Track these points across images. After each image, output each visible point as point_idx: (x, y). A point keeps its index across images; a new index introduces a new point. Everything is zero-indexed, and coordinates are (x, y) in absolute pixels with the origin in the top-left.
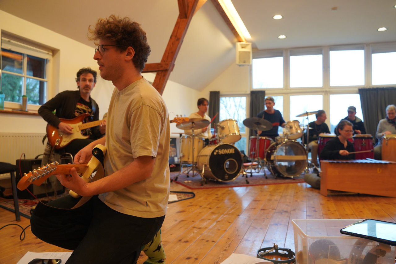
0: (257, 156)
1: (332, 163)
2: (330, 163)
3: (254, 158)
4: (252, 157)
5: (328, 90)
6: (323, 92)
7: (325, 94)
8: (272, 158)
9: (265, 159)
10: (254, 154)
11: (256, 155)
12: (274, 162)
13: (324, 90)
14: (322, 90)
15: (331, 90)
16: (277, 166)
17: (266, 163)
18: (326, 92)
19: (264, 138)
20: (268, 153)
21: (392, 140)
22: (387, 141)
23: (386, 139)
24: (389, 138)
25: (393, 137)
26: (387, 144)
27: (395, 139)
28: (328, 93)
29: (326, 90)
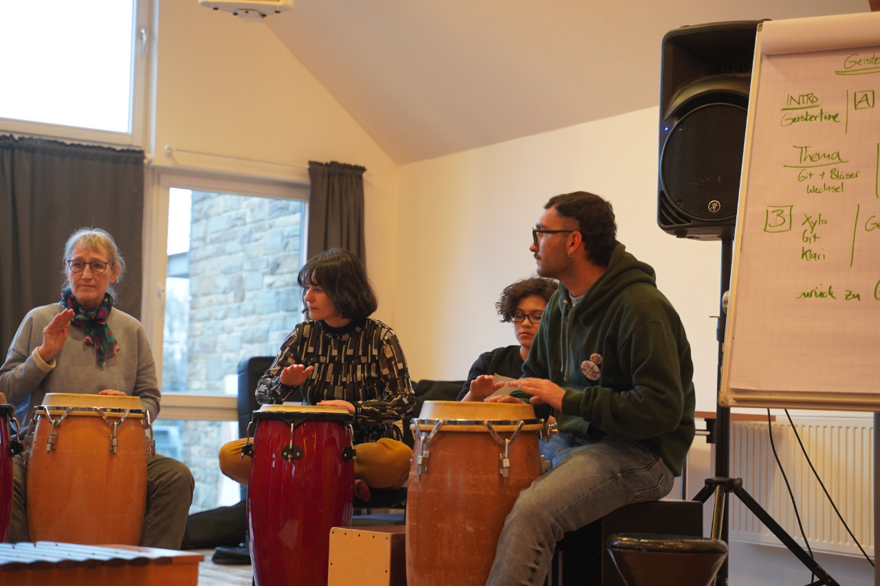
21: (81, 422)
22: (57, 426)
23: (53, 416)
24: (66, 414)
25: (90, 409)
26: (53, 445)
27: (98, 417)
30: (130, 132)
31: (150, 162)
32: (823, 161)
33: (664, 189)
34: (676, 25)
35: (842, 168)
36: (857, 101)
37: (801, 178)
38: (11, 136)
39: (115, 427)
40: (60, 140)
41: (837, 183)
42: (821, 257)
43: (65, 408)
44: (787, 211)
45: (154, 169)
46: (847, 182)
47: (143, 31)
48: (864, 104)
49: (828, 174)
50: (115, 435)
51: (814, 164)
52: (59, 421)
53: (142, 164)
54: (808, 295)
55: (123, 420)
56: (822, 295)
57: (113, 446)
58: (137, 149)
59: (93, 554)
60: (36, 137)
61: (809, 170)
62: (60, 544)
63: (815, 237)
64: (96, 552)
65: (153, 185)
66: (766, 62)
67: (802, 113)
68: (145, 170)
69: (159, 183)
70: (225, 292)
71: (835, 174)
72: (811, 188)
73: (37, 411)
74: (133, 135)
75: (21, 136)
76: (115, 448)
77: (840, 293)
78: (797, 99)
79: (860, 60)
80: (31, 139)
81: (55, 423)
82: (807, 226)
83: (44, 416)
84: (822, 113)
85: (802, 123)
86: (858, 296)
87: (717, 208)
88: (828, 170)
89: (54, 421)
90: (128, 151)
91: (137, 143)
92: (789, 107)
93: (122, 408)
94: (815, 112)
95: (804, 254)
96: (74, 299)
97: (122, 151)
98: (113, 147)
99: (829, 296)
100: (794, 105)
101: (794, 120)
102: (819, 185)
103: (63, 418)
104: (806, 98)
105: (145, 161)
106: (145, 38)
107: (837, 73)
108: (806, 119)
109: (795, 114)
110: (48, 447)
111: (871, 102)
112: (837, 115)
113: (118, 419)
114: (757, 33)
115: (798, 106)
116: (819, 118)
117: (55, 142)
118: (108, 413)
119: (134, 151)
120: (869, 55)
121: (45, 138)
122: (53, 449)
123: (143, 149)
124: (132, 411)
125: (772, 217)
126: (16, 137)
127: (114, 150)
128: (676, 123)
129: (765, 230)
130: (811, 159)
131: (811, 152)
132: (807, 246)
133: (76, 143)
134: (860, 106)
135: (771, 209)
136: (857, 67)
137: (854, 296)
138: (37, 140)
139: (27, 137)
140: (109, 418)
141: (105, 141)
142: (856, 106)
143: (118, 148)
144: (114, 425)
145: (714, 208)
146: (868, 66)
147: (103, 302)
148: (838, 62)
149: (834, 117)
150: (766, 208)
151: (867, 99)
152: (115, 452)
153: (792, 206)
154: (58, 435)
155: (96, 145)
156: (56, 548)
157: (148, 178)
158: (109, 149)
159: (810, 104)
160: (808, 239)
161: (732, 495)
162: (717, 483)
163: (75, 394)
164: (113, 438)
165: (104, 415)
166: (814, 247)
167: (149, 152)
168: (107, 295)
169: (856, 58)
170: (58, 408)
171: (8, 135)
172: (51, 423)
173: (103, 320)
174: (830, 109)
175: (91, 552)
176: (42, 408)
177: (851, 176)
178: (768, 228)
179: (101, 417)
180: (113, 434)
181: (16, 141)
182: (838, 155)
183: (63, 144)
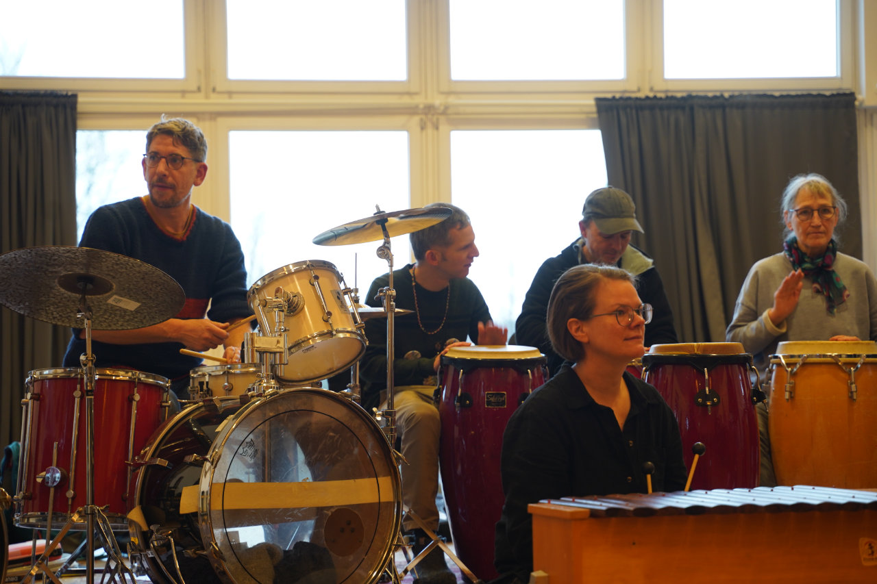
0: (79, 500)
1: (611, 512)
2: (594, 514)
3: (63, 508)
4: (43, 509)
5: (438, 101)
6: (411, 111)
7: (423, 128)
8: (188, 503)
9: (135, 515)
10: (63, 485)
11: (70, 493)
12: (202, 526)
13: (419, 101)
14: (406, 100)
15: (452, 100)
16: (219, 554)
17: (146, 537)
18: (429, 109)
19: (123, 375)
20: (153, 470)
21: (817, 369)
22: (793, 375)
23: (789, 365)
24: (801, 363)
25: (825, 356)
26: (791, 393)
27: (834, 364)
28: (438, 119)
29: (430, 101)
30: (839, 75)
31: (862, 103)
38: (722, 96)
39: (853, 373)
40: (769, 93)
43: (799, 356)
45: (865, 110)
50: (853, 381)
52: (795, 370)
53: (853, 106)
55: (859, 366)
57: (852, 392)
58: (847, 92)
59: (854, 497)
60: (745, 93)
62: (816, 488)
64: (856, 496)
65: (866, 126)
68: (857, 113)
69: (872, 124)
73: (773, 360)
74: (842, 78)
75: (731, 94)
76: (855, 394)
80: (741, 95)
81: (791, 371)
83: (779, 365)
89: (789, 369)
90: (838, 95)
91: (847, 86)
93: (857, 353)
96: (797, 249)
97: (833, 95)
98: (822, 93)
103: (798, 366)
105: (857, 103)
110: (787, 395)
113: (855, 364)
117: (765, 96)
118: (843, 360)
119: (845, 95)
121: (754, 93)
122: (792, 397)
123: (853, 90)
124: (868, 356)
126: (726, 95)
127: (824, 96)
133: (785, 93)
138: (746, 96)
139: (736, 94)
140: (845, 364)
141: (814, 88)
143: (828, 93)
144: (851, 370)
147: (828, 248)
152: (855, 397)
154: (795, 383)
155: (805, 93)
156: (814, 491)
157: (861, 120)
158: (819, 95)
163: (808, 342)
164: (852, 384)
165: (840, 361)
167: (860, 93)
168: (832, 241)
170: (792, 356)
171: (718, 94)
172: (787, 371)
173: (829, 266)
175: (852, 495)
176: (777, 357)
179: (836, 364)
180: (850, 379)
181: (726, 99)
183: (772, 96)
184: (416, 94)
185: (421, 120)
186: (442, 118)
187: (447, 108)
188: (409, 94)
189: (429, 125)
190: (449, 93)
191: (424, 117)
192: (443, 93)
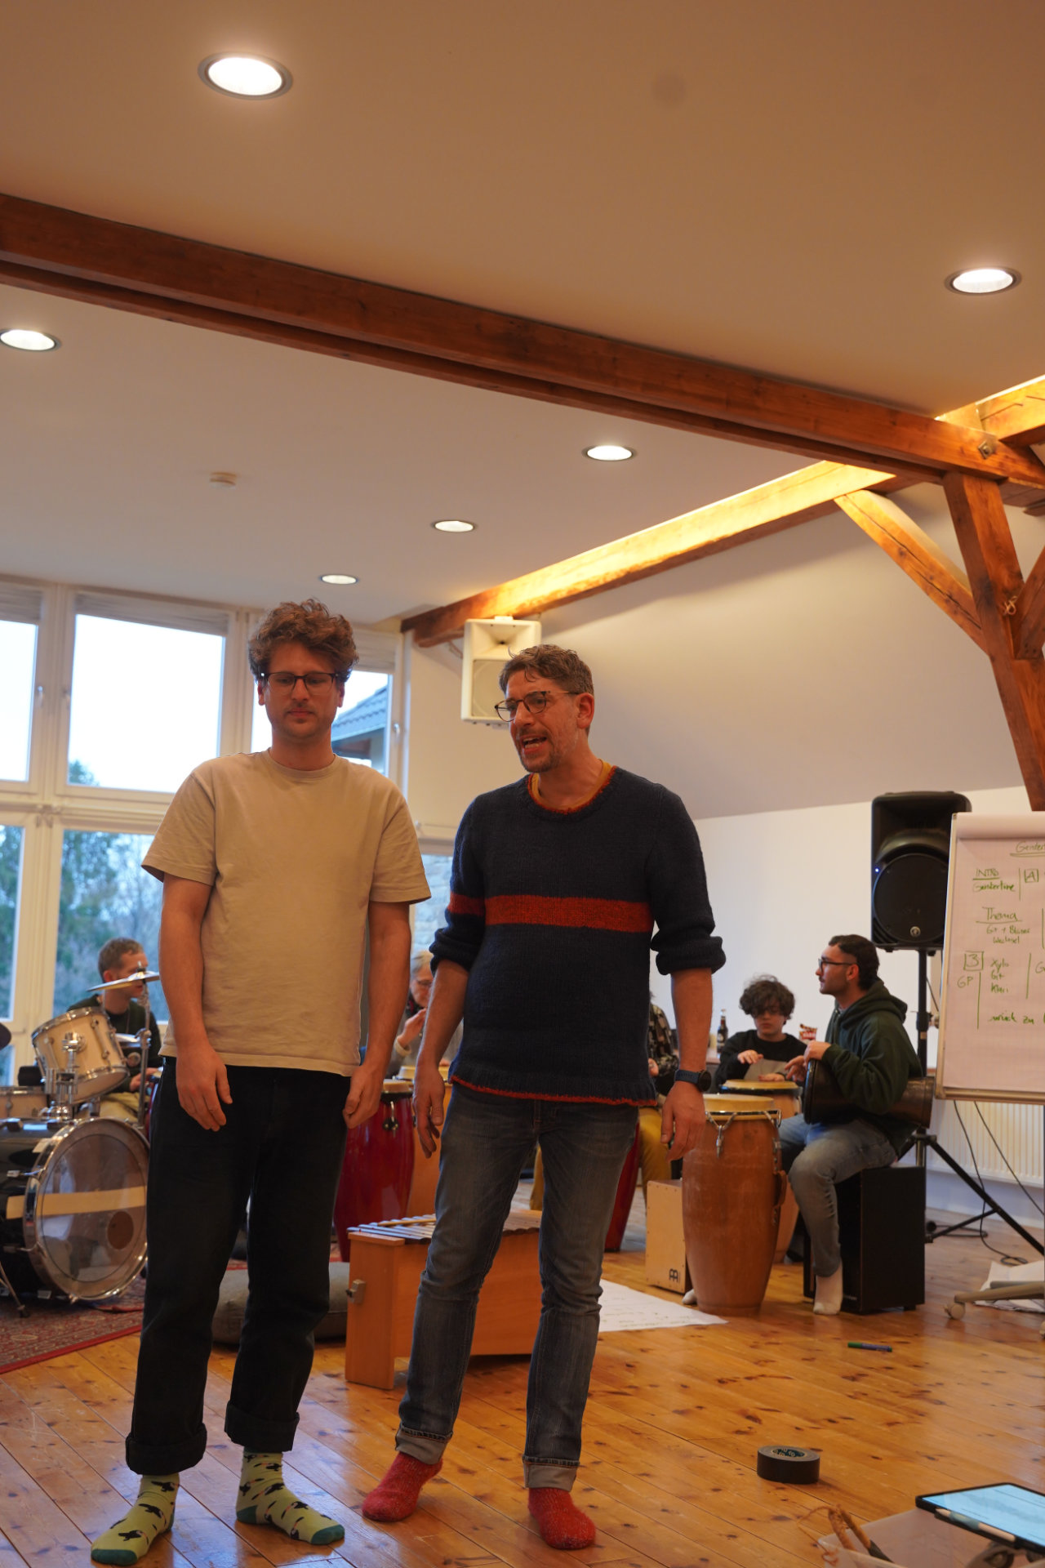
5: (55, 803)
7: (38, 825)
8: (14, 1210)
12: (26, 1227)
13: (35, 800)
14: (25, 800)
15: (66, 803)
18: (47, 809)
28: (52, 819)
29: (47, 802)
32: (1004, 919)
33: (876, 916)
34: (882, 791)
35: (1018, 926)
36: (1027, 875)
37: (989, 931)
41: (1015, 936)
42: (1005, 991)
44: (979, 955)
46: (1023, 936)
47: (397, 726)
48: (1032, 879)
49: (1008, 929)
51: (997, 921)
54: (997, 1019)
56: (1006, 1019)
61: (995, 926)
63: (1000, 976)
66: (960, 843)
67: (987, 883)
70: (428, 920)
71: (1013, 930)
72: (996, 939)
77: (1019, 1017)
78: (983, 872)
79: (1027, 847)
82: (995, 967)
84: (1002, 884)
85: (987, 890)
86: (1032, 1021)
87: (918, 933)
88: (1008, 927)
92: (978, 878)
94: (996, 882)
95: (993, 988)
99: (1012, 1021)
100: (982, 876)
101: (982, 888)
102: (1002, 937)
104: (990, 873)
106: (398, 730)
107: (1012, 855)
108: (991, 888)
109: (983, 883)
111: (1036, 877)
112: (1012, 886)
114: (952, 821)
115: (983, 877)
116: (1000, 888)
120: (1034, 843)
125: (970, 960)
128: (885, 866)
129: (964, 969)
130: (996, 917)
131: (995, 912)
132: (995, 982)
134: (1029, 880)
135: (968, 954)
136: (1025, 851)
137: (1030, 1021)
142: (1026, 880)
145: (915, 932)
146: (1032, 851)
148: (1012, 846)
149: (1011, 887)
150: (964, 953)
151: (1033, 876)
153: (983, 952)
159: (993, 876)
160: (995, 977)
161: (929, 1148)
162: (920, 1139)
166: (999, 982)
169: (1024, 844)
174: (1008, 881)
177: (1024, 932)
178: (967, 968)
182: (1015, 915)
184: (34, 794)
185: (38, 818)
186: (56, 818)
187: (63, 808)
188: (29, 794)
189: (44, 822)
190: (63, 796)
191: (39, 815)
192: (59, 796)
